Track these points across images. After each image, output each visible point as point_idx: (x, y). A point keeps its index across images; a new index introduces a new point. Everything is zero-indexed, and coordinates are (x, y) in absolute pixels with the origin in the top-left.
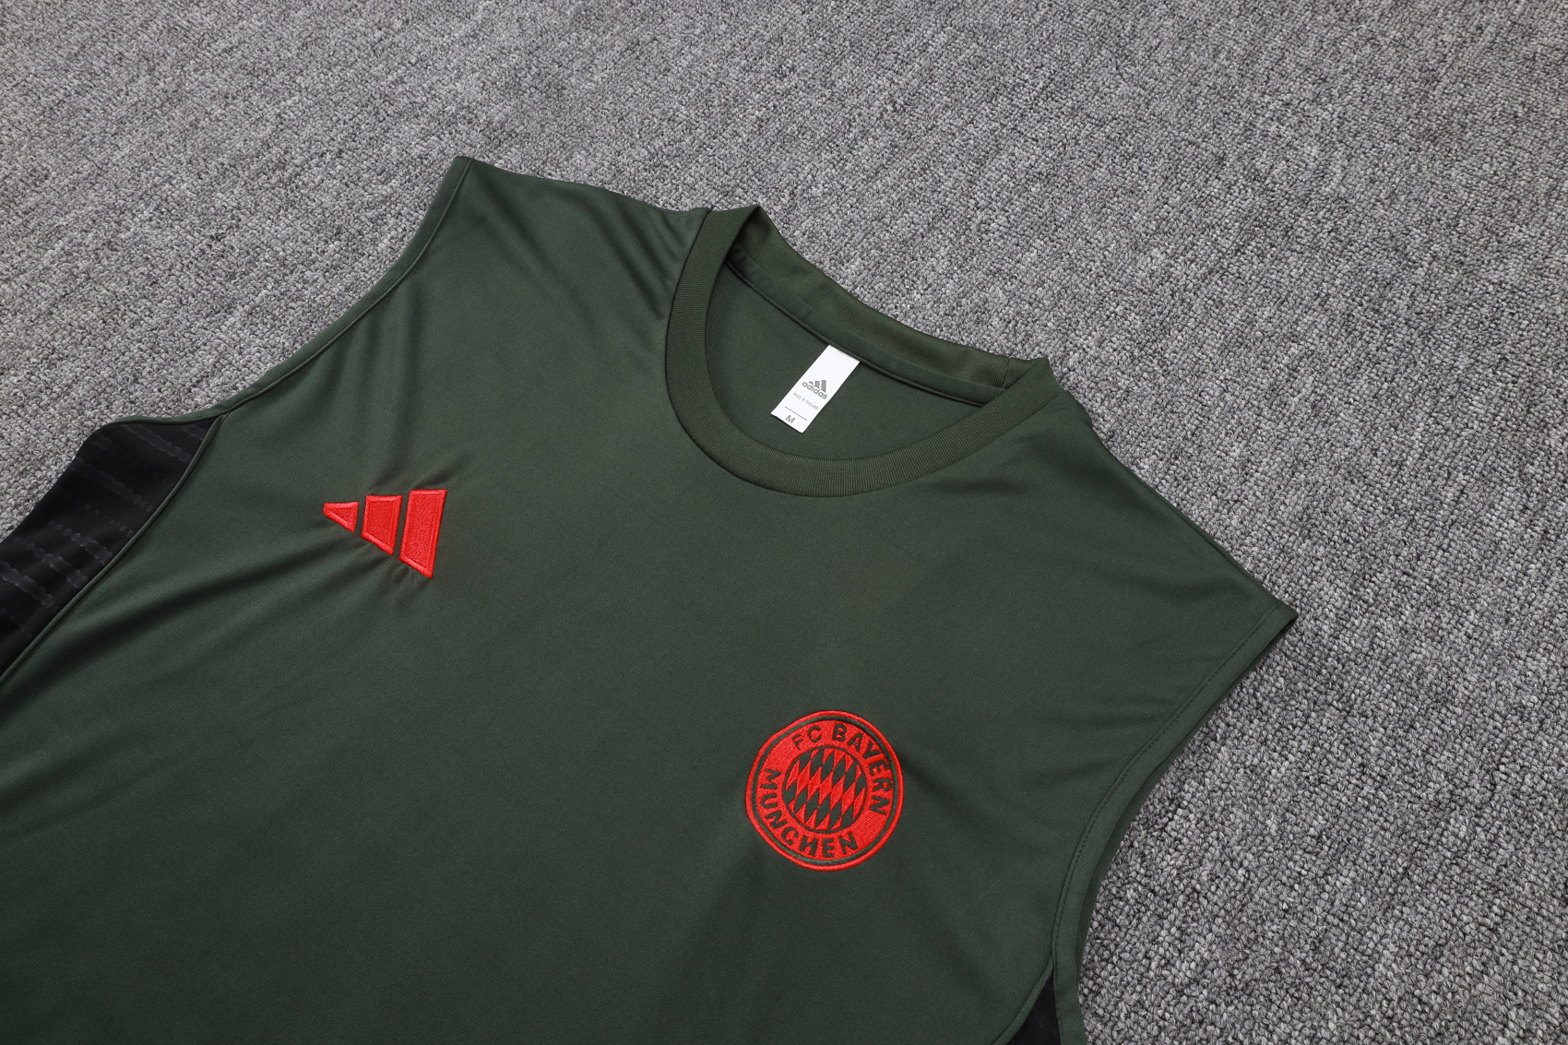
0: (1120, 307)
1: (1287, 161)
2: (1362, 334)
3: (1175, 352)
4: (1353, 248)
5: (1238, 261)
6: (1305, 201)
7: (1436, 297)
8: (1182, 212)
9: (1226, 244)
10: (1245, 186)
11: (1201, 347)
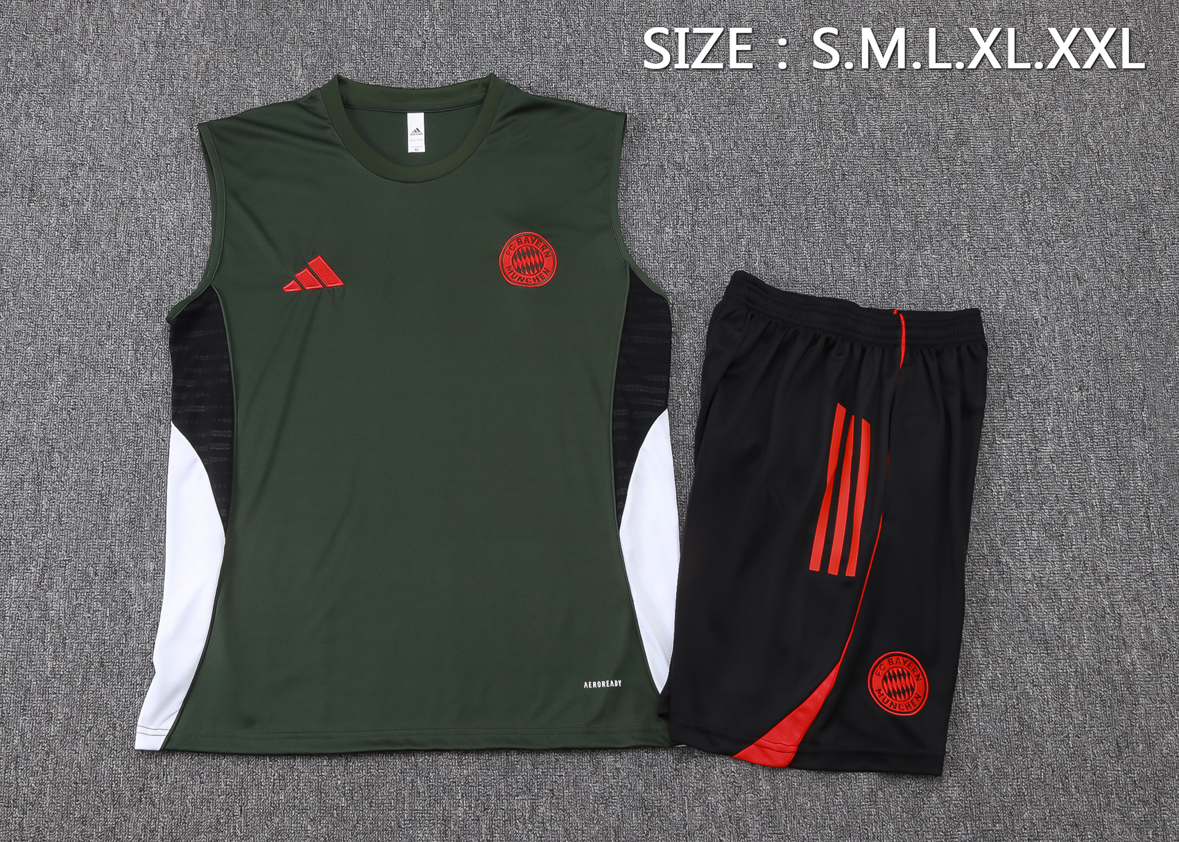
0: (671, 264)
1: (687, 151)
2: (762, 219)
3: (703, 271)
4: (736, 180)
5: (699, 214)
6: (706, 168)
7: (778, 185)
8: (664, 203)
9: (690, 208)
10: (679, 174)
11: (711, 263)
